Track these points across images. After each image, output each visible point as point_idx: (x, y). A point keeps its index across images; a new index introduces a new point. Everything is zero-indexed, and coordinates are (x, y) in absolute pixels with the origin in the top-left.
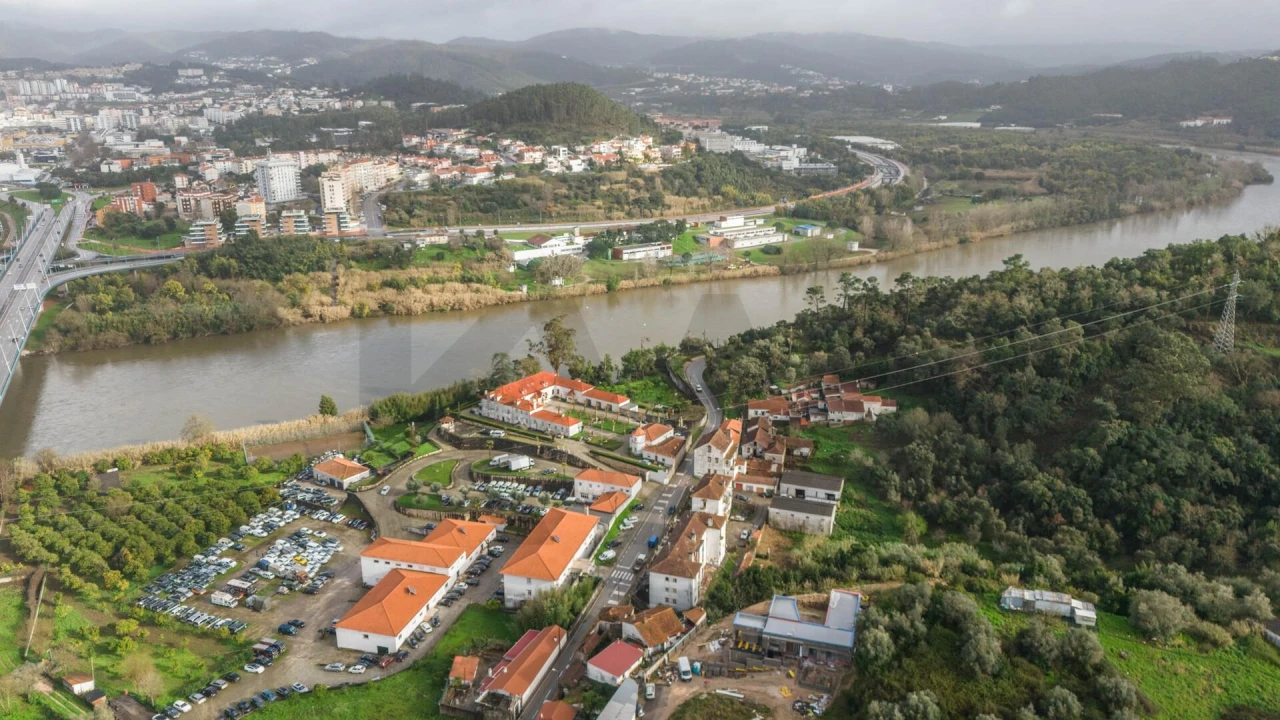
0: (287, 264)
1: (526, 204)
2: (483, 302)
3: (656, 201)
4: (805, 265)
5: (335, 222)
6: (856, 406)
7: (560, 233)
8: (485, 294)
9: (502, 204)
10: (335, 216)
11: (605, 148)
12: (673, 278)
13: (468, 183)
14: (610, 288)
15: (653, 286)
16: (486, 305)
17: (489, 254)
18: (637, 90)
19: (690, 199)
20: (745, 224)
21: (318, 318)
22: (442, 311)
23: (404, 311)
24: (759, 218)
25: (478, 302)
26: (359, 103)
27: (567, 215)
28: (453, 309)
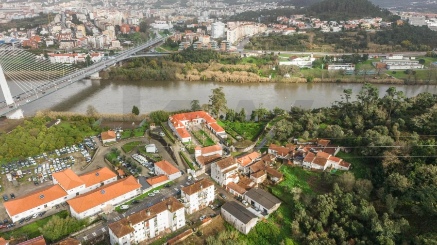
0: (196, 59)
1: (301, 44)
2: (250, 80)
3: (364, 46)
4: (421, 81)
5: (225, 46)
6: (321, 162)
7: (307, 56)
8: (251, 77)
9: (292, 43)
10: (225, 44)
11: (354, 23)
12: (342, 79)
13: (284, 34)
14: (308, 81)
15: (331, 82)
16: (251, 82)
17: (271, 62)
18: (414, 3)
19: (382, 46)
20: (403, 59)
21: (188, 79)
22: (232, 82)
23: (218, 80)
24: (413, 56)
25: (248, 80)
26: (283, 7)
27: (317, 49)
28: (237, 82)
